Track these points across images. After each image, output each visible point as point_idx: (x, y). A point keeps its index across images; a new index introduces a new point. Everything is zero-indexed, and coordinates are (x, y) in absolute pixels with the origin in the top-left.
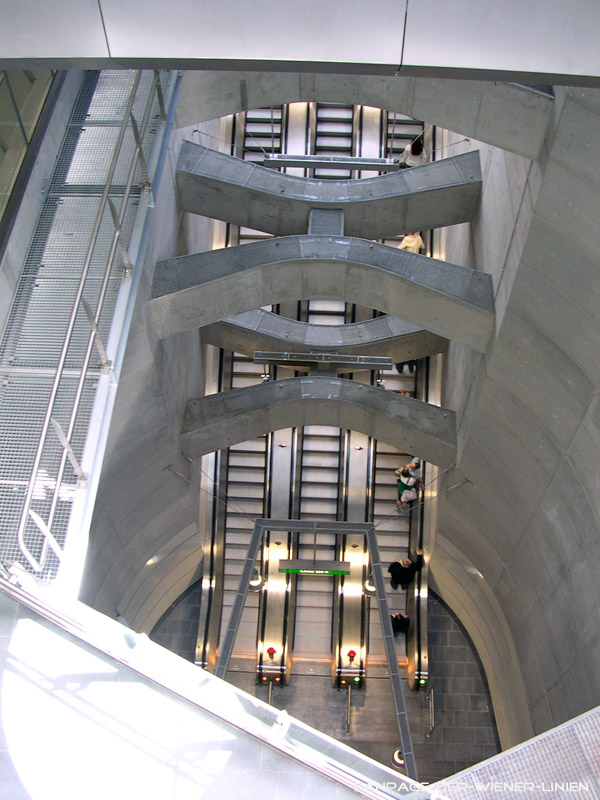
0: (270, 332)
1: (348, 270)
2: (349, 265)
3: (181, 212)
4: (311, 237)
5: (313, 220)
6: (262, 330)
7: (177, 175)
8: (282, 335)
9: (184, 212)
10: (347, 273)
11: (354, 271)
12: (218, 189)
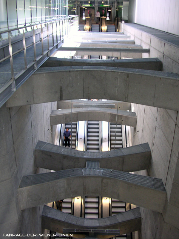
0: (69, 222)
1: (102, 180)
2: (103, 178)
3: (36, 168)
4: (87, 169)
5: (87, 164)
6: (67, 221)
7: (35, 151)
8: (74, 223)
9: (37, 167)
10: (102, 182)
11: (105, 180)
12: (50, 156)
